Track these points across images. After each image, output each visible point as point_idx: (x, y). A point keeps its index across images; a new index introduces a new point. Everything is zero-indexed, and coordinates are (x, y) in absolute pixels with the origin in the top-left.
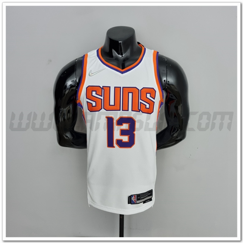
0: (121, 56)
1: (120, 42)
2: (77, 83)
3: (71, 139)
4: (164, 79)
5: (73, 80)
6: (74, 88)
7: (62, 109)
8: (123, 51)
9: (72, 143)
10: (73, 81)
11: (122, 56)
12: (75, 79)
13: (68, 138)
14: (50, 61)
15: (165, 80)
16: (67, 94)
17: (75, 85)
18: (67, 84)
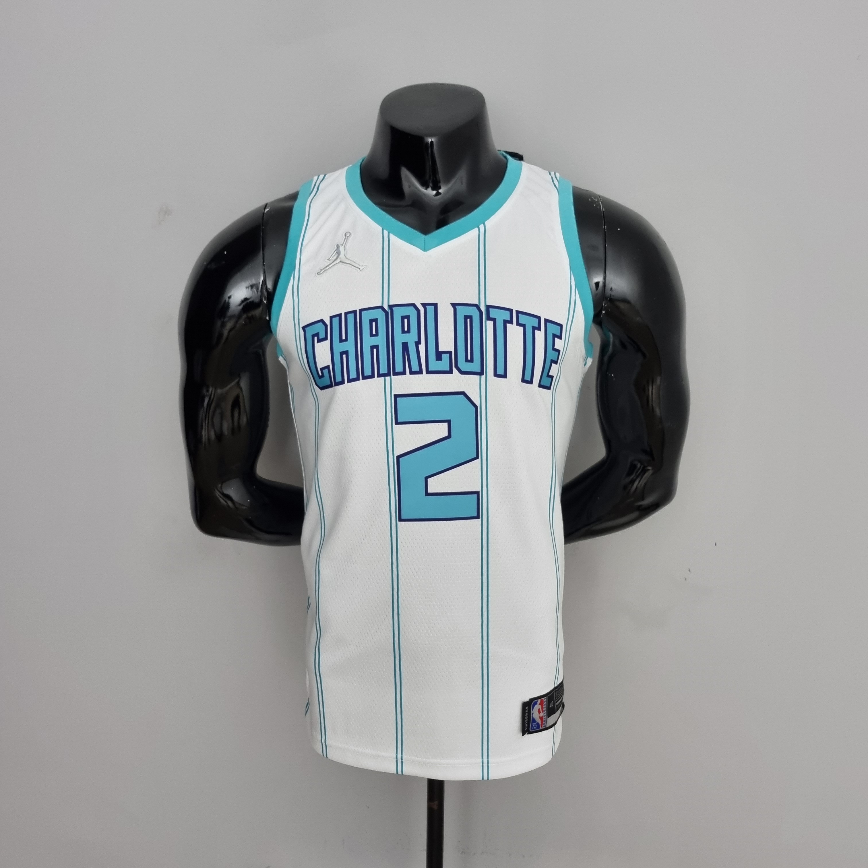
0: (434, 192)
1: (430, 140)
2: (268, 292)
3: (245, 508)
4: (596, 280)
5: (254, 282)
6: (257, 312)
7: (210, 389)
8: (440, 175)
9: (246, 524)
10: (252, 286)
11: (438, 194)
12: (262, 278)
13: (230, 503)
14: (166, 212)
15: (597, 284)
16: (227, 338)
17: (261, 301)
18: (230, 297)
